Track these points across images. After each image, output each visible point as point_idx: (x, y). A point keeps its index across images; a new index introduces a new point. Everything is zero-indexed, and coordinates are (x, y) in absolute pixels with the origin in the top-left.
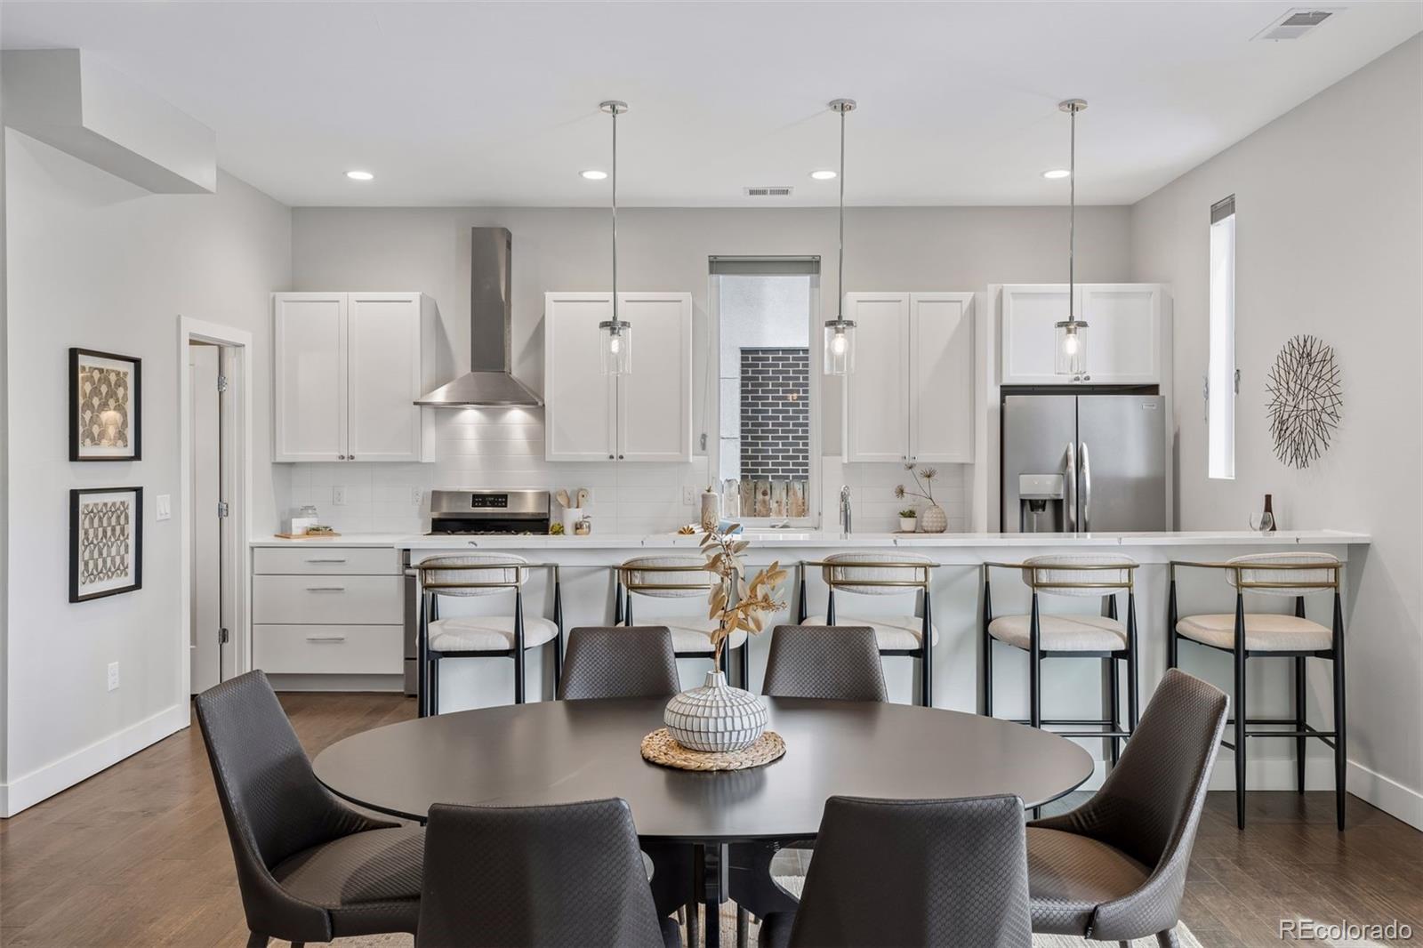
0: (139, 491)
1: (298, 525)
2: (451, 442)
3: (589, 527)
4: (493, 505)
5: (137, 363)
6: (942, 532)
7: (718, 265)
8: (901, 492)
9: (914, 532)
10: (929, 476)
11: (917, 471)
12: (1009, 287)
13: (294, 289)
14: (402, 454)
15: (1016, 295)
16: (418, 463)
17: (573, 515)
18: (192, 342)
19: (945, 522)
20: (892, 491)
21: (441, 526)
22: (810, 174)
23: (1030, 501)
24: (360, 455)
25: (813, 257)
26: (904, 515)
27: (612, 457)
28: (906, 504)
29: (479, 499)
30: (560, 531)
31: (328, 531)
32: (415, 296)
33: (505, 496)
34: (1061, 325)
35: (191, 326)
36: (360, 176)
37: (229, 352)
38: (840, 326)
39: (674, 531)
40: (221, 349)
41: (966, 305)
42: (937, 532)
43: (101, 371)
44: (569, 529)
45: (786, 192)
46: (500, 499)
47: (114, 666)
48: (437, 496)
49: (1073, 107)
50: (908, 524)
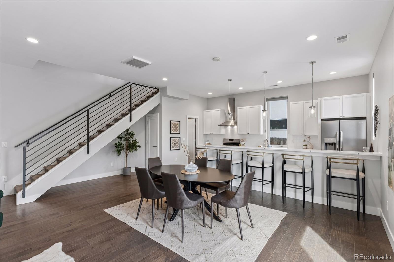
0: (180, 137)
1: (207, 143)
2: (226, 131)
3: (245, 145)
4: (232, 141)
5: (180, 122)
6: (312, 149)
7: (268, 100)
8: (305, 141)
9: (306, 149)
10: (309, 138)
11: (307, 137)
12: (323, 98)
13: (207, 110)
14: (218, 133)
15: (324, 100)
16: (220, 134)
17: (242, 143)
18: (189, 118)
19: (313, 147)
20: (303, 141)
21: (225, 144)
22: (277, 82)
23: (329, 143)
24: (213, 133)
25: (287, 96)
26: (304, 145)
27: (247, 134)
28: (305, 143)
29: (230, 140)
30: (241, 145)
31: (210, 144)
32: (220, 110)
33: (233, 140)
34: (310, 107)
35: (188, 116)
36: (210, 93)
37: (196, 120)
38: (265, 111)
39: (257, 146)
40: (195, 119)
41: (316, 103)
42: (311, 149)
43: (174, 123)
44: (242, 145)
45: (276, 85)
46: (232, 140)
47: (176, 159)
48: (224, 139)
49: (313, 63)
50: (305, 147)
